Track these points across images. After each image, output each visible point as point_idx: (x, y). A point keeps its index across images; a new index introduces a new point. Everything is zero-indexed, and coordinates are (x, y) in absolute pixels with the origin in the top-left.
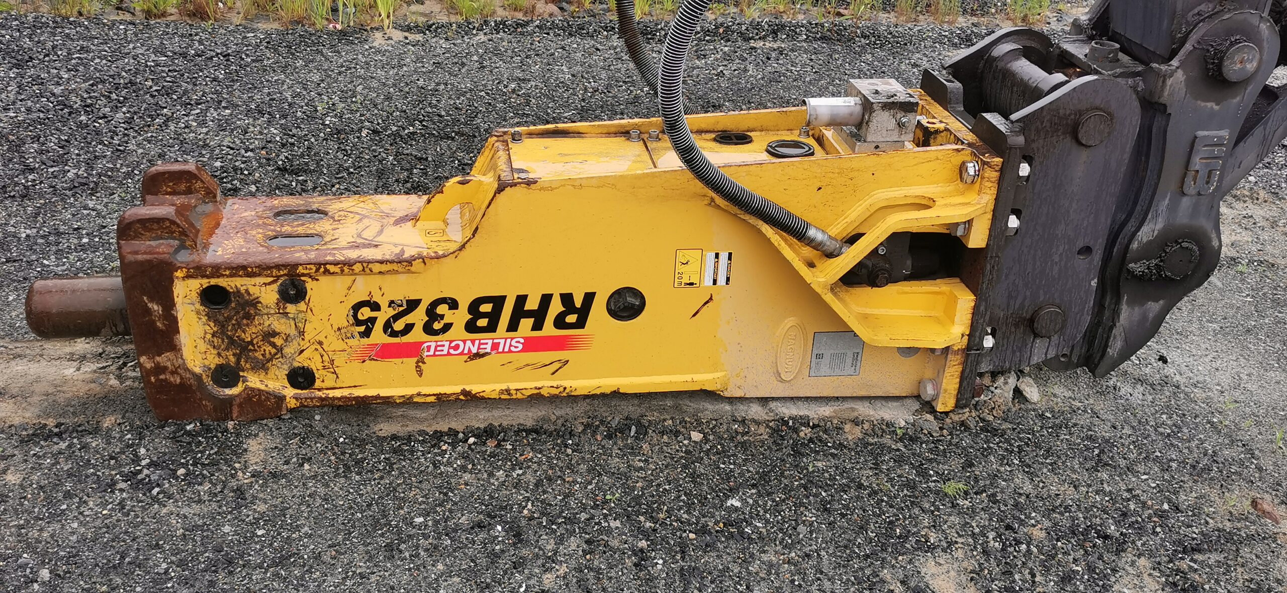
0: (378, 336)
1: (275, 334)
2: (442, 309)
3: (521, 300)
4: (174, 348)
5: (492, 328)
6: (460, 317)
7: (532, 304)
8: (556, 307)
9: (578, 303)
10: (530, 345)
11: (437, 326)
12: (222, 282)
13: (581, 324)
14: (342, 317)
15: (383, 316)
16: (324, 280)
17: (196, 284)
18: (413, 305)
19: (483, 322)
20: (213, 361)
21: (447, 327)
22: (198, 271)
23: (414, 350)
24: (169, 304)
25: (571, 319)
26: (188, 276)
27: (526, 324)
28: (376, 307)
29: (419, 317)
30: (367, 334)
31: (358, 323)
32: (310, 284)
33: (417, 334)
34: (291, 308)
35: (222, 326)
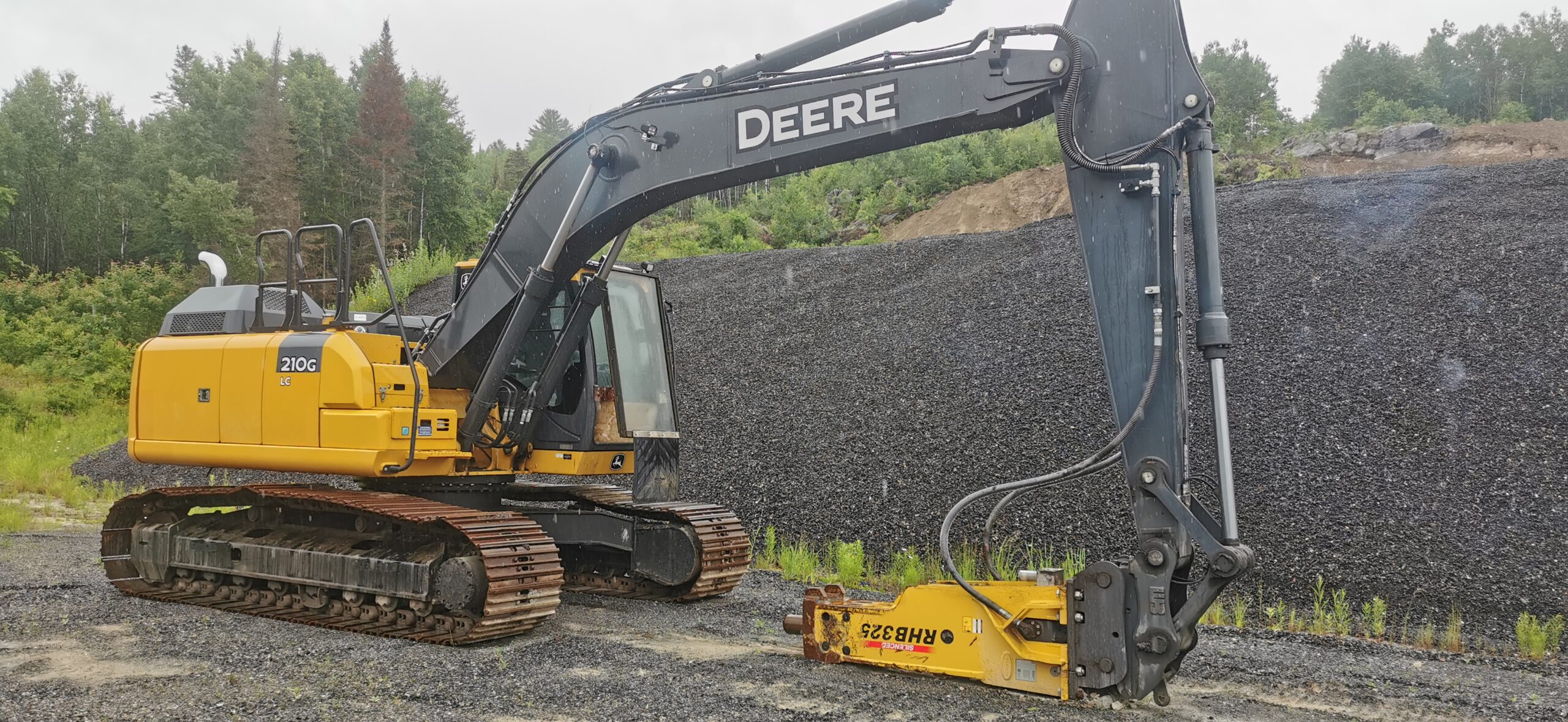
0: (869, 638)
1: (840, 632)
2: (888, 630)
3: (913, 630)
4: (812, 632)
5: (903, 640)
6: (894, 634)
7: (916, 632)
8: (924, 635)
9: (931, 634)
10: (916, 649)
11: (887, 636)
12: (828, 611)
13: (932, 643)
14: (859, 630)
15: (871, 630)
16: (855, 614)
17: (822, 611)
18: (880, 627)
19: (901, 637)
20: (823, 640)
21: (890, 637)
22: (822, 607)
23: (879, 645)
24: (813, 616)
25: (929, 640)
26: (819, 608)
27: (914, 639)
28: (869, 626)
29: (881, 632)
30: (866, 636)
31: (864, 632)
32: (851, 615)
33: (880, 639)
34: (845, 623)
35: (826, 627)
